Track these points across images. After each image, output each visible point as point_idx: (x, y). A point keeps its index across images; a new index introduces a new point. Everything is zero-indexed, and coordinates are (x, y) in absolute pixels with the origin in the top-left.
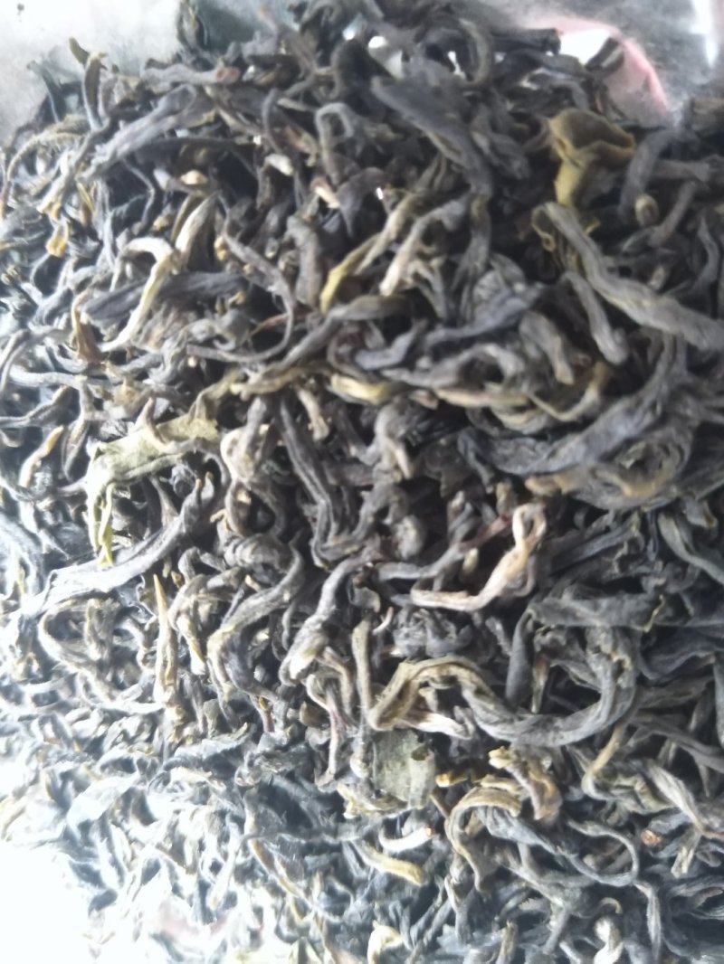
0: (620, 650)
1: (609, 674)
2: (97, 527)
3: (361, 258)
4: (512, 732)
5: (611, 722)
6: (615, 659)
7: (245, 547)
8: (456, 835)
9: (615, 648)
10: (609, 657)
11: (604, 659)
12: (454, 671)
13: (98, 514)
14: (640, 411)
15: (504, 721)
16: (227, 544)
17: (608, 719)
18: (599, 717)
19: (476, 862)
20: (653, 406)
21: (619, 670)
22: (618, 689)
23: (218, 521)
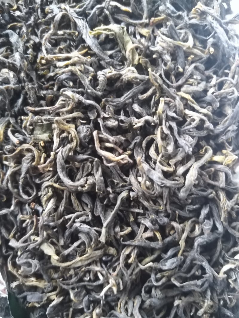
0: (88, 186)
1: (81, 184)
2: (101, 30)
3: (193, 103)
4: (60, 159)
5: (67, 186)
6: (86, 185)
7: (104, 78)
8: (23, 147)
9: (88, 185)
10: (86, 183)
11: (85, 182)
12: (75, 141)
13: (105, 30)
14: (160, 181)
15: (63, 157)
16: (104, 72)
17: (68, 185)
18: (69, 182)
19: (15, 154)
20: (163, 184)
21: (83, 186)
22: (77, 187)
23: (110, 69)
